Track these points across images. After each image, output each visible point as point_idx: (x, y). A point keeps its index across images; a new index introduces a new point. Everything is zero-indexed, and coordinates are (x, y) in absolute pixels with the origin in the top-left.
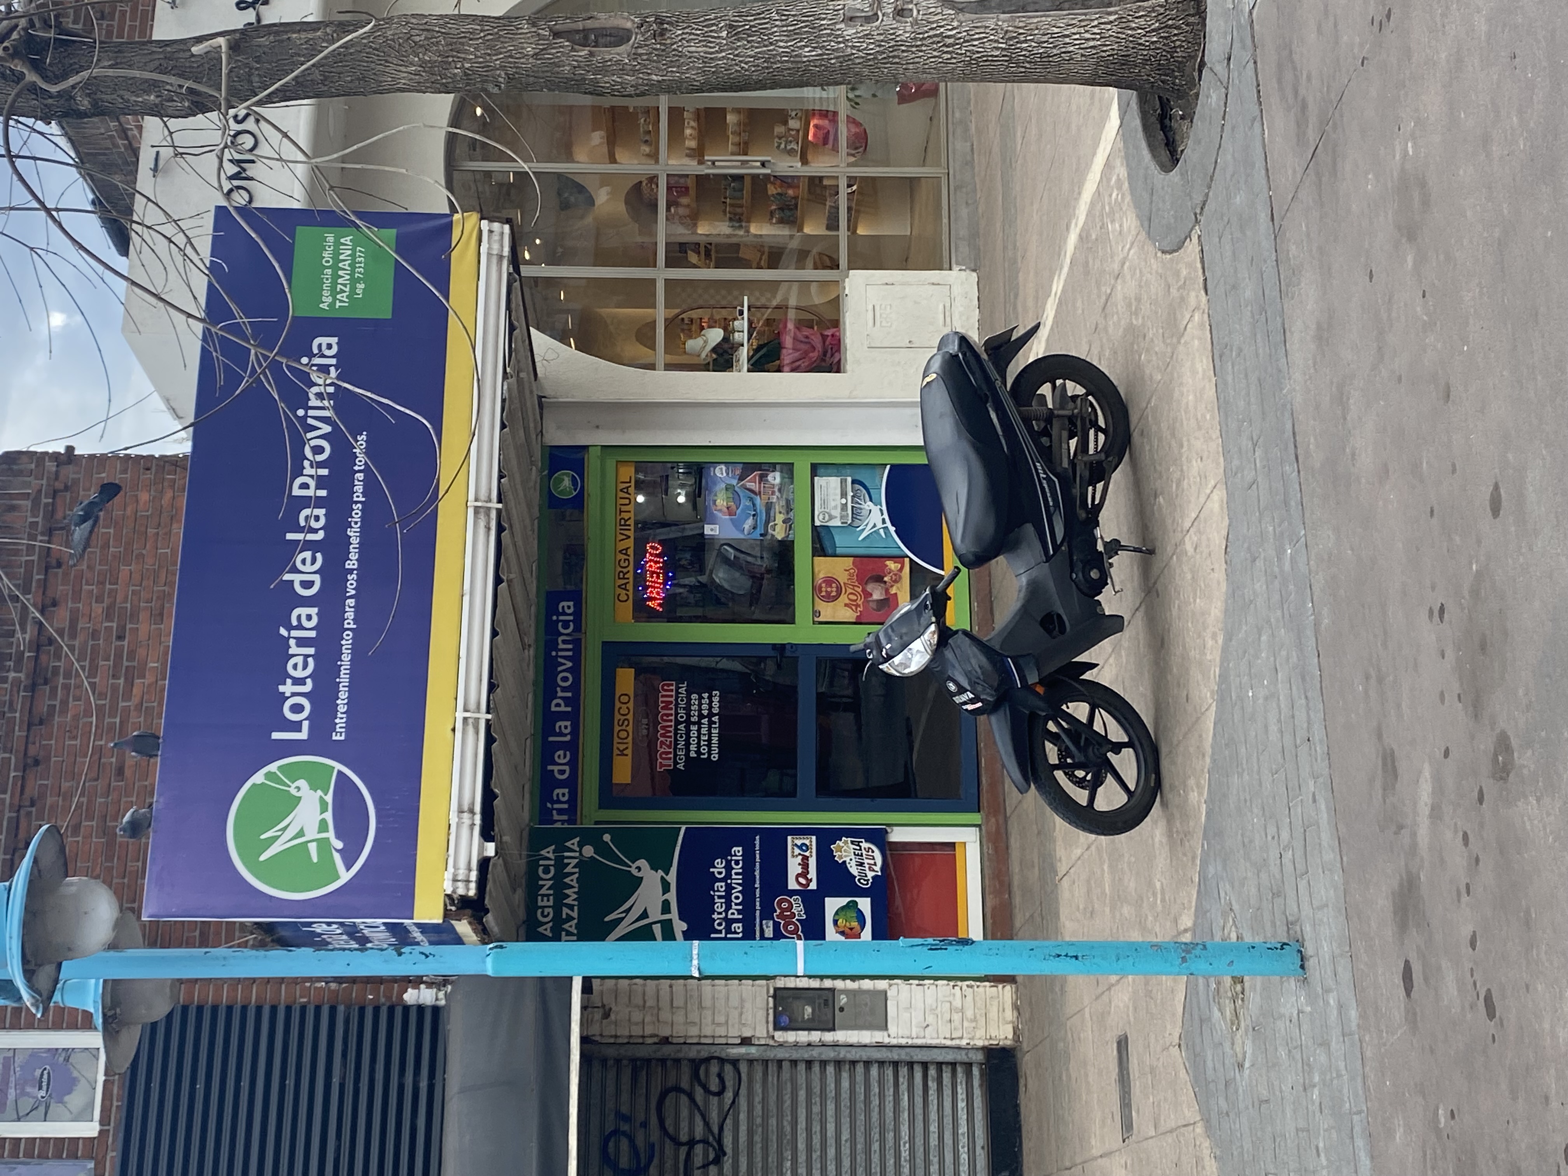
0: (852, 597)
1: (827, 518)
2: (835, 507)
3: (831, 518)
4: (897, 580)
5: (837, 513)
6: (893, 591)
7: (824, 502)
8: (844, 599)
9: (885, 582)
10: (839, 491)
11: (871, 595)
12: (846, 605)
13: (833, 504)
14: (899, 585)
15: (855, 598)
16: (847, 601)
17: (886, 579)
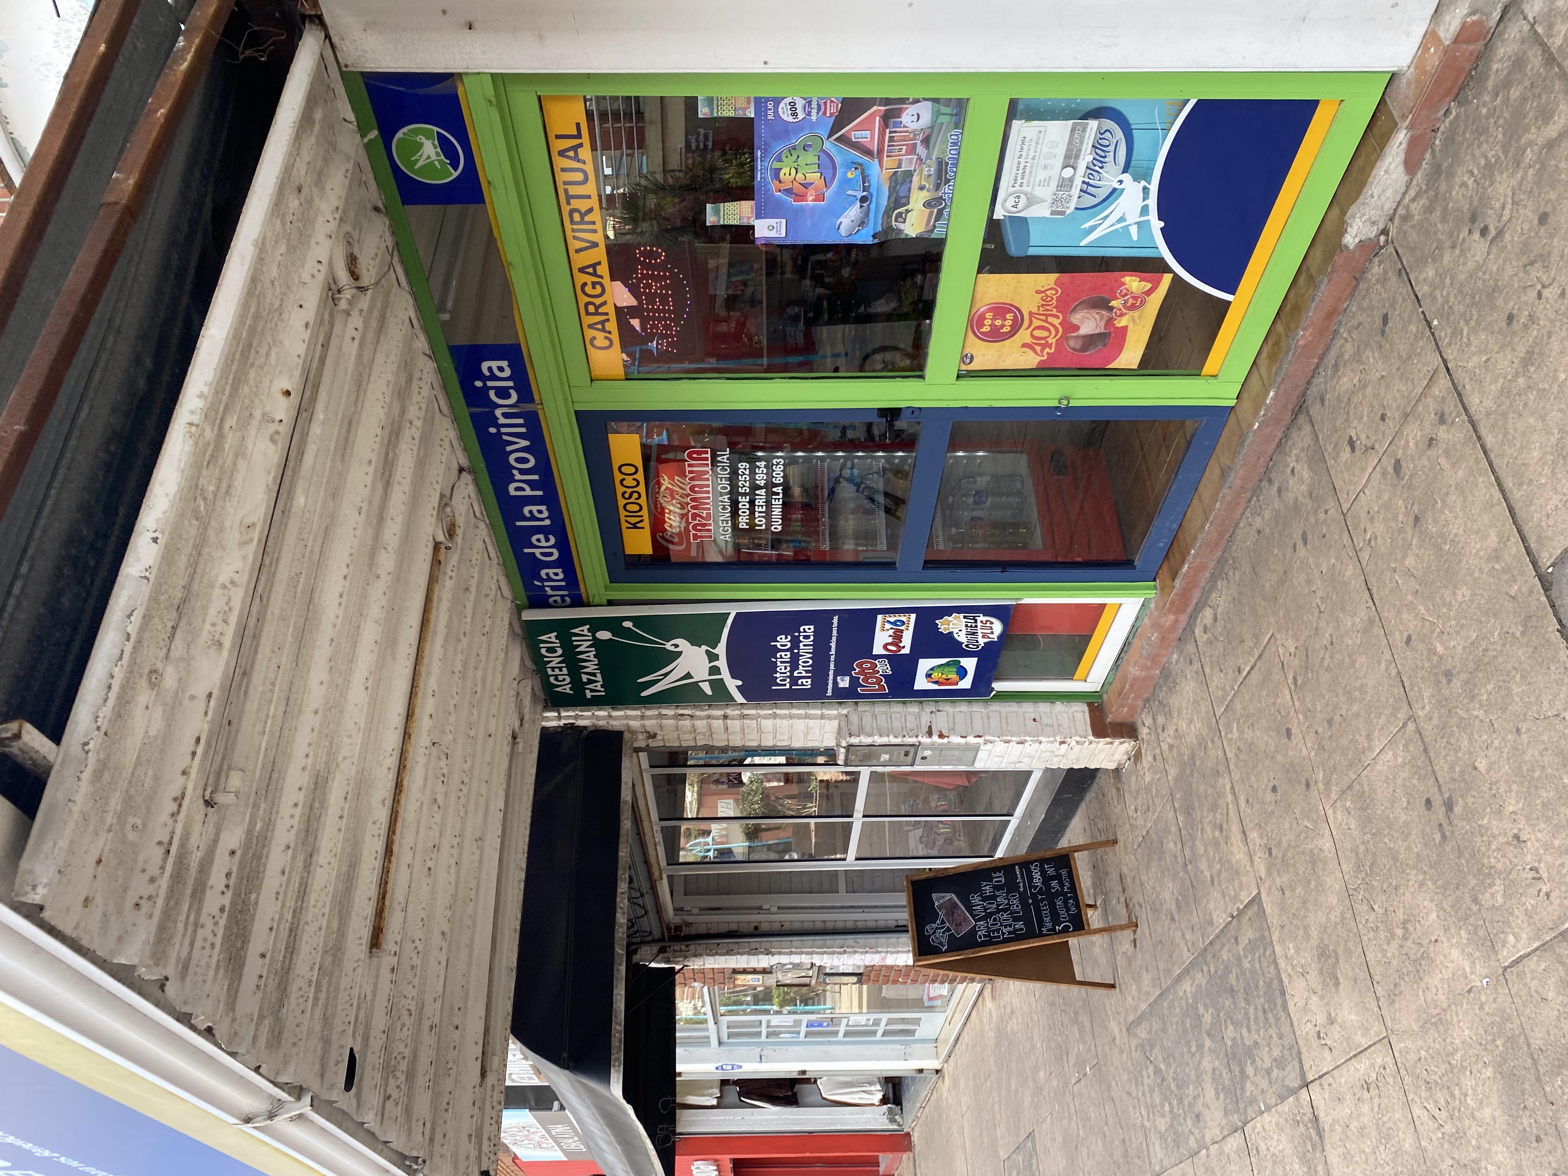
0: (1037, 333)
1: (1023, 201)
2: (1046, 183)
3: (1032, 201)
4: (1136, 303)
5: (1046, 193)
6: (1121, 323)
7: (1022, 172)
8: (1024, 336)
9: (1111, 309)
10: (1061, 151)
11: (1077, 328)
12: (1025, 345)
13: (1042, 175)
14: (1136, 314)
15: (1045, 334)
16: (1029, 340)
17: (1114, 303)
